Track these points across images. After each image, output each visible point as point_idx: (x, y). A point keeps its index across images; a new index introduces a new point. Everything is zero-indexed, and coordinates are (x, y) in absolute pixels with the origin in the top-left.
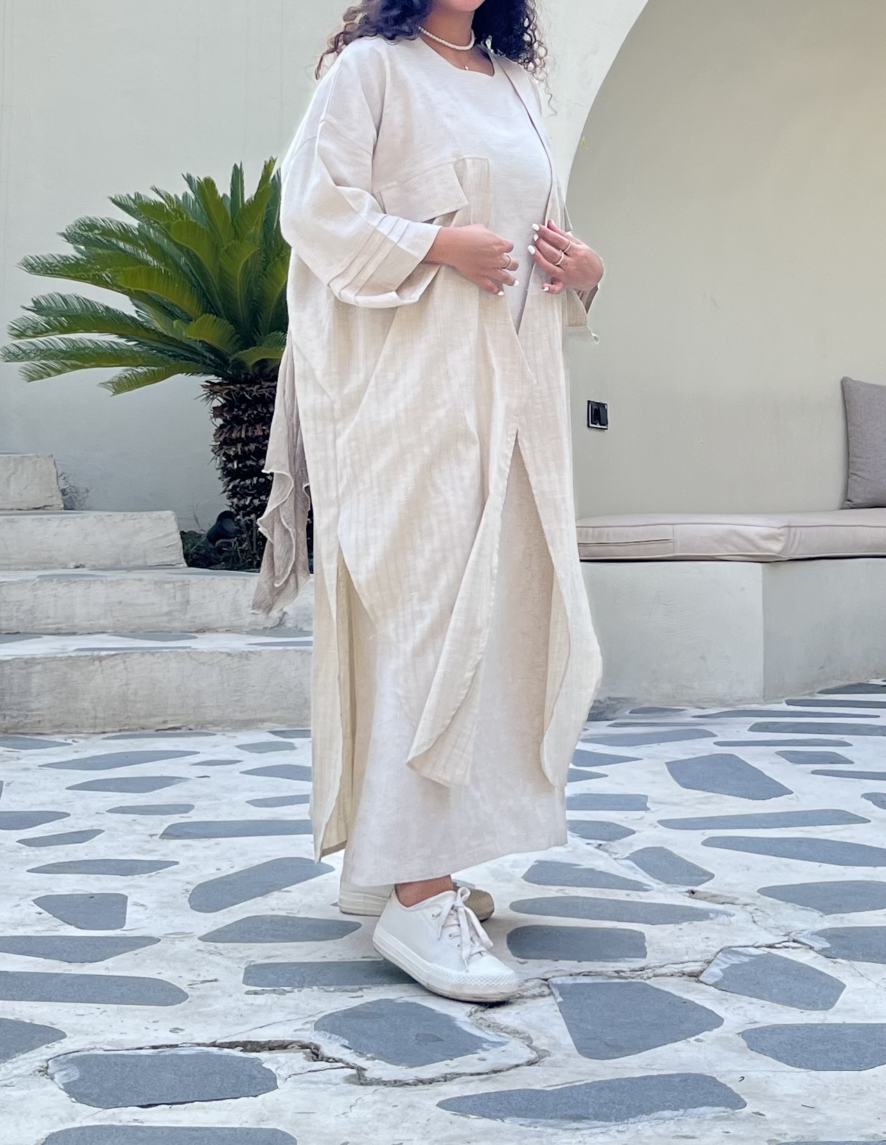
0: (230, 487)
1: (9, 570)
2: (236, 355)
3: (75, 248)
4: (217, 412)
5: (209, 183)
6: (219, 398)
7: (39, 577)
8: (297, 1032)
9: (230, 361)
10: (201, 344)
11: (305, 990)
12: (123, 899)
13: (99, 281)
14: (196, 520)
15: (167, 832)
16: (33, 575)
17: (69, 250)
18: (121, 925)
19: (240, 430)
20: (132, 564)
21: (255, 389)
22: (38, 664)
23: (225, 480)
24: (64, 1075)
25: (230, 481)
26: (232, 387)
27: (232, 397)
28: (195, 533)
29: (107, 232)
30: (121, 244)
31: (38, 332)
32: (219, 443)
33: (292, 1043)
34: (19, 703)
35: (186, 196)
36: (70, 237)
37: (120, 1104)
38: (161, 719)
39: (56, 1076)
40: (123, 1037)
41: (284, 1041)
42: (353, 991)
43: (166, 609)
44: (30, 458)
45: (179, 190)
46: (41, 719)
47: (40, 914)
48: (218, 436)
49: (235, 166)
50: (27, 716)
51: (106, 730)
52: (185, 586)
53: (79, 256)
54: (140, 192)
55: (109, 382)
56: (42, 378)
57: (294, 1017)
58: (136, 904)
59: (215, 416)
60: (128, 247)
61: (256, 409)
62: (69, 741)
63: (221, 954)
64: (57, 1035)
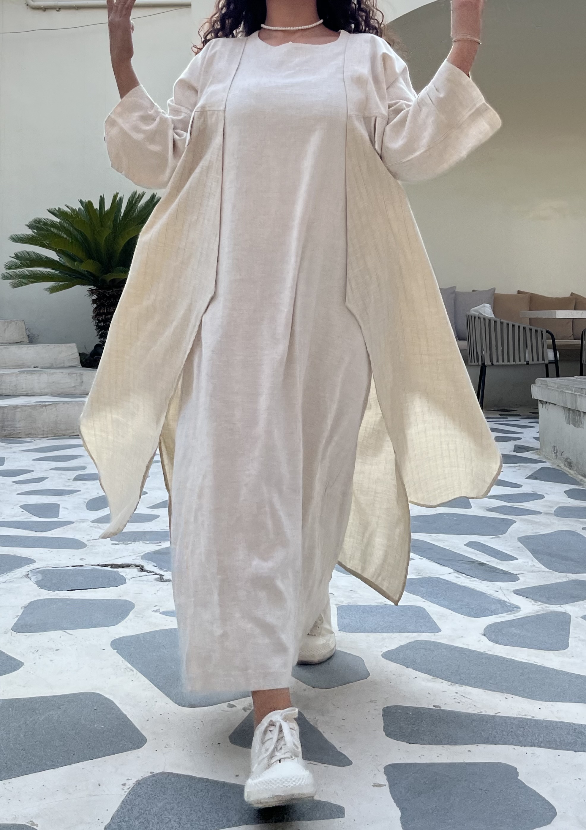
0: (100, 333)
1: (6, 368)
2: (102, 277)
3: (33, 231)
4: (94, 301)
5: (90, 203)
6: (95, 296)
7: (19, 371)
8: (134, 560)
9: (100, 279)
10: (87, 273)
11: (137, 543)
12: (58, 506)
13: (43, 246)
14: (85, 348)
15: (76, 478)
16: (16, 371)
17: (30, 232)
18: (57, 517)
19: (104, 309)
20: (58, 366)
21: (110, 292)
22: (19, 408)
23: (98, 330)
24: (35, 578)
25: (100, 331)
26: (100, 291)
27: (100, 295)
28: (85, 354)
29: (45, 224)
30: (52, 229)
31: (17, 267)
32: (95, 315)
33: (132, 565)
34: (11, 425)
35: (80, 209)
36: (30, 226)
37: (60, 589)
38: (72, 431)
39: (32, 578)
40: (60, 562)
41: (128, 564)
42: (157, 543)
43: (73, 385)
44: (14, 321)
45: (77, 206)
46: (20, 431)
47: (23, 512)
48: (94, 312)
49: (101, 196)
50: (14, 430)
51: (48, 436)
52: (81, 375)
53: (34, 234)
54: (60, 207)
55: (48, 288)
56: (19, 287)
57: (132, 554)
58: (63, 508)
59: (93, 303)
60: (56, 231)
61: (111, 300)
62: (33, 441)
63: (100, 528)
64: (31, 561)
